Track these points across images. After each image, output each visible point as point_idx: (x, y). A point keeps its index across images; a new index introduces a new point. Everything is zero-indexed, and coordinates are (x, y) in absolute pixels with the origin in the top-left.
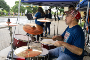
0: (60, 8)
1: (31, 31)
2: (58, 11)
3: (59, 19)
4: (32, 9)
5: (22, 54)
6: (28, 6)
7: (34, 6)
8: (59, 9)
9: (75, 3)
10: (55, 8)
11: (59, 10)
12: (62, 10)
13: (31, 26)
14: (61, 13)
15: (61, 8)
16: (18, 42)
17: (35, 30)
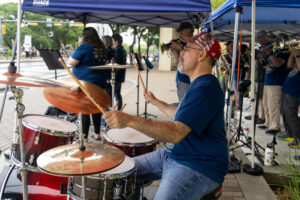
0: (147, 31)
1: (74, 103)
2: (142, 39)
3: (150, 66)
4: (52, 34)
6: (35, 24)
7: (59, 24)
8: (144, 33)
9: (196, 17)
10: (130, 30)
11: (145, 37)
12: (152, 39)
13: (69, 88)
14: (151, 48)
15: (150, 30)
16: (37, 138)
17: (83, 101)
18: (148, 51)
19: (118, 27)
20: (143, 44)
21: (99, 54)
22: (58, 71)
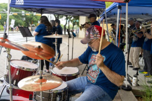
0: (73, 18)
2: (70, 22)
3: (74, 35)
4: (24, 19)
5: (32, 87)
6: (16, 14)
7: (28, 14)
8: (71, 19)
9: (98, 11)
10: (64, 17)
11: (72, 21)
12: (76, 22)
13: (34, 47)
14: (75, 26)
15: (75, 17)
16: (18, 72)
17: (41, 53)
18: (73, 28)
19: (58, 16)
20: (71, 24)
21: (49, 29)
22: (28, 38)
